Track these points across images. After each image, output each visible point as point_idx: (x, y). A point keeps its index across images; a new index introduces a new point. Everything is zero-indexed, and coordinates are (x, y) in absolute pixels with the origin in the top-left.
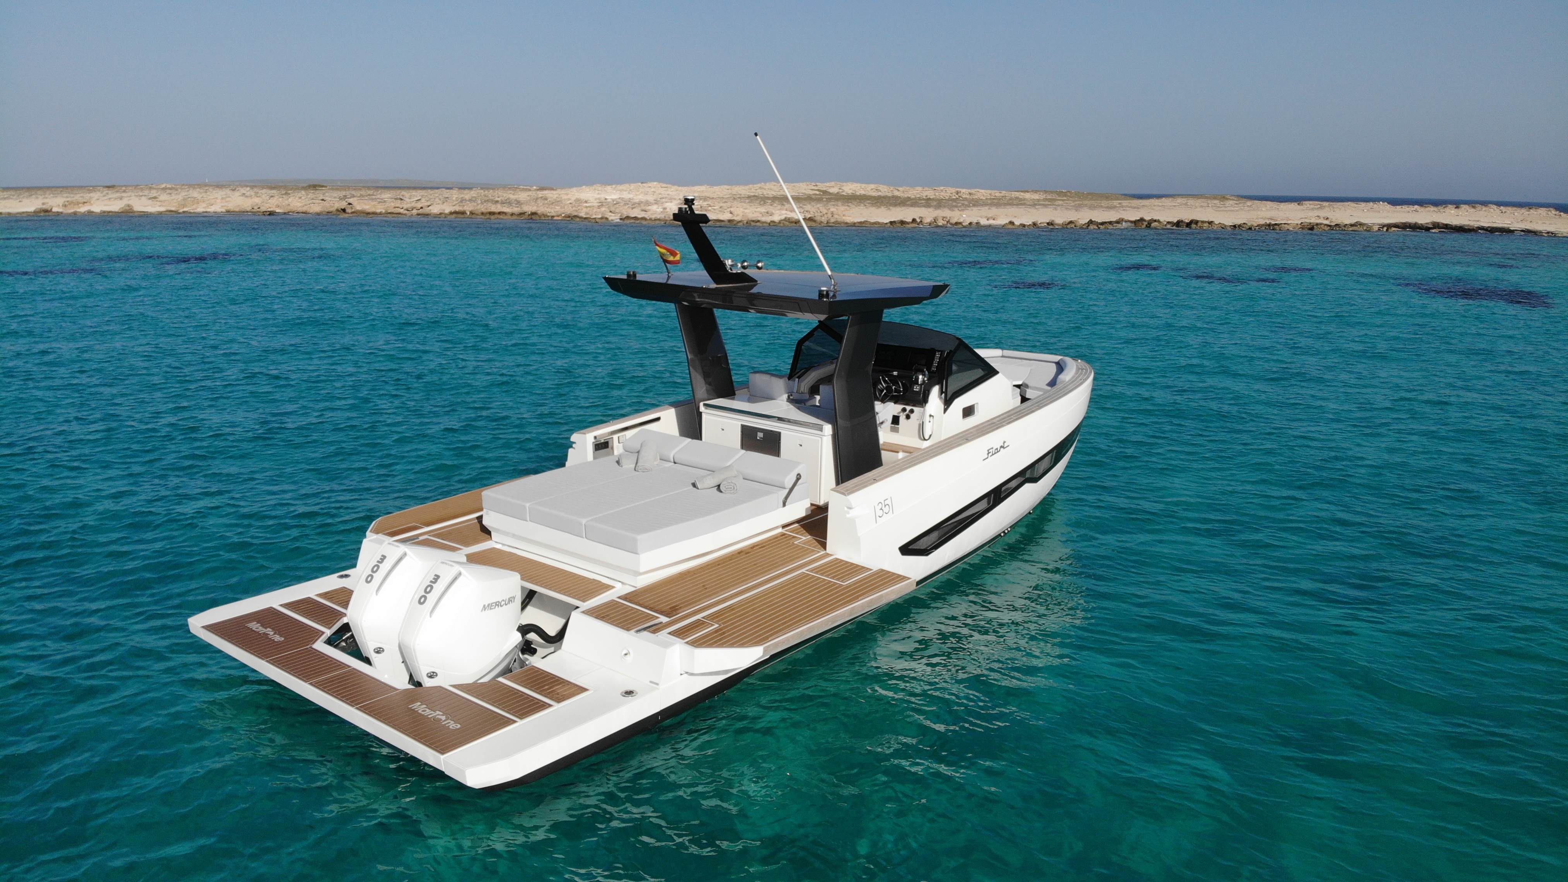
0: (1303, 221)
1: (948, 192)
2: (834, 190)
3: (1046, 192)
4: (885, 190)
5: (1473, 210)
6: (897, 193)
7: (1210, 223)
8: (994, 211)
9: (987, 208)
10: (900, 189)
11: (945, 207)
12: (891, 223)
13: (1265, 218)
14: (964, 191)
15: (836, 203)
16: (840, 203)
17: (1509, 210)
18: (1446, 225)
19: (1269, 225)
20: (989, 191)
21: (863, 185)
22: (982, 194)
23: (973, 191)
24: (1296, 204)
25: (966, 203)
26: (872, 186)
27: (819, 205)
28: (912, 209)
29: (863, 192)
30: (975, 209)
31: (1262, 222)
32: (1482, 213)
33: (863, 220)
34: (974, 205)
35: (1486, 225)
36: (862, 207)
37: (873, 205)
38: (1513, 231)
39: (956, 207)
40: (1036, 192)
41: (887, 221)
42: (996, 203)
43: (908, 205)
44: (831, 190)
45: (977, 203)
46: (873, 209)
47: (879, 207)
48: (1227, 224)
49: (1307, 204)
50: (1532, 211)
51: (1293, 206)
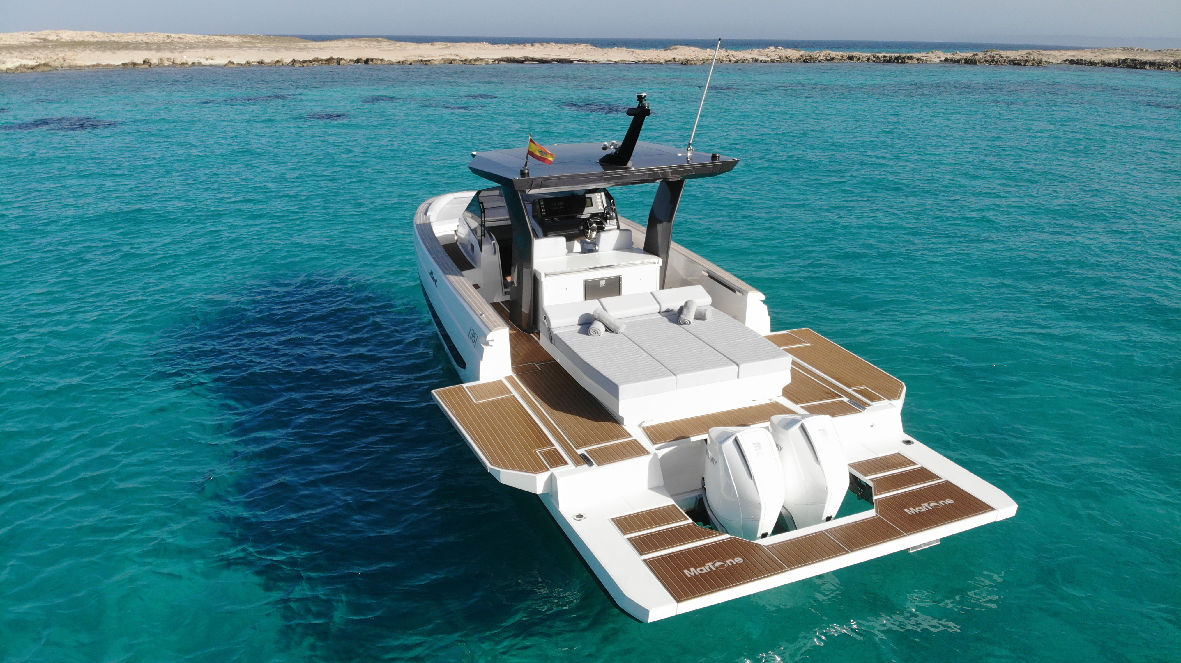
0: (443, 57)
1: (159, 37)
2: (53, 37)
3: (241, 36)
4: (100, 36)
5: (541, 47)
6: (113, 39)
7: (382, 60)
8: (209, 53)
9: (202, 50)
10: (114, 34)
11: (165, 49)
12: (123, 64)
13: (415, 56)
14: (173, 35)
15: (62, 49)
16: (66, 49)
17: (564, 46)
18: (533, 58)
19: (422, 61)
20: (195, 36)
21: (79, 33)
22: (190, 38)
23: (181, 35)
24: (430, 44)
25: (182, 46)
26: (87, 33)
27: (46, 52)
28: (135, 52)
29: (80, 39)
30: (192, 51)
31: (416, 59)
32: (548, 49)
33: (95, 63)
34: (190, 48)
35: (556, 58)
36: (88, 52)
37: (98, 49)
38: (572, 61)
39: (175, 49)
40: (232, 36)
41: (120, 63)
42: (207, 45)
43: (130, 49)
44: (50, 38)
45: (190, 46)
46: (99, 53)
47: (104, 51)
48: (394, 61)
49: (438, 45)
50: (577, 47)
51: (428, 46)
